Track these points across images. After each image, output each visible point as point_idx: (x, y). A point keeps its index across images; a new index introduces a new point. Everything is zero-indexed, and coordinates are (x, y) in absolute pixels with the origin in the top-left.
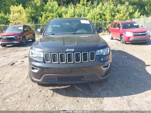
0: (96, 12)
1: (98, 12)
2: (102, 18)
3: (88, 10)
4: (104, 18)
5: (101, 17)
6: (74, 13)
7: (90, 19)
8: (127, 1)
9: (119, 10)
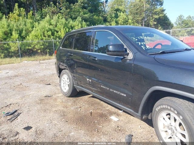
0: (45, 27)
1: (47, 27)
2: (55, 35)
3: (31, 23)
4: (58, 36)
5: (53, 34)
6: (9, 27)
7: (39, 36)
8: (79, 16)
9: (72, 26)
